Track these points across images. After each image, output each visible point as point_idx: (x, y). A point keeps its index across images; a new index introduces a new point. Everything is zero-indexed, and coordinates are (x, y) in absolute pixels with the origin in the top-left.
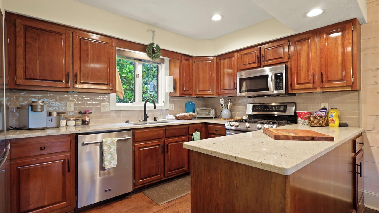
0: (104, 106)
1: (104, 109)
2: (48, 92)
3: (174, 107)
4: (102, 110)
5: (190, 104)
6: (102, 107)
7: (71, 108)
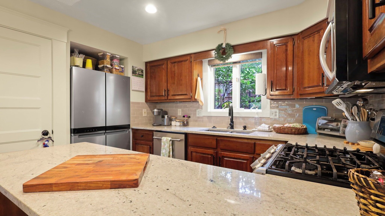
0: (198, 112)
1: (198, 114)
2: (170, 103)
3: (277, 114)
4: (197, 116)
5: (314, 109)
6: (197, 113)
7: (180, 113)
